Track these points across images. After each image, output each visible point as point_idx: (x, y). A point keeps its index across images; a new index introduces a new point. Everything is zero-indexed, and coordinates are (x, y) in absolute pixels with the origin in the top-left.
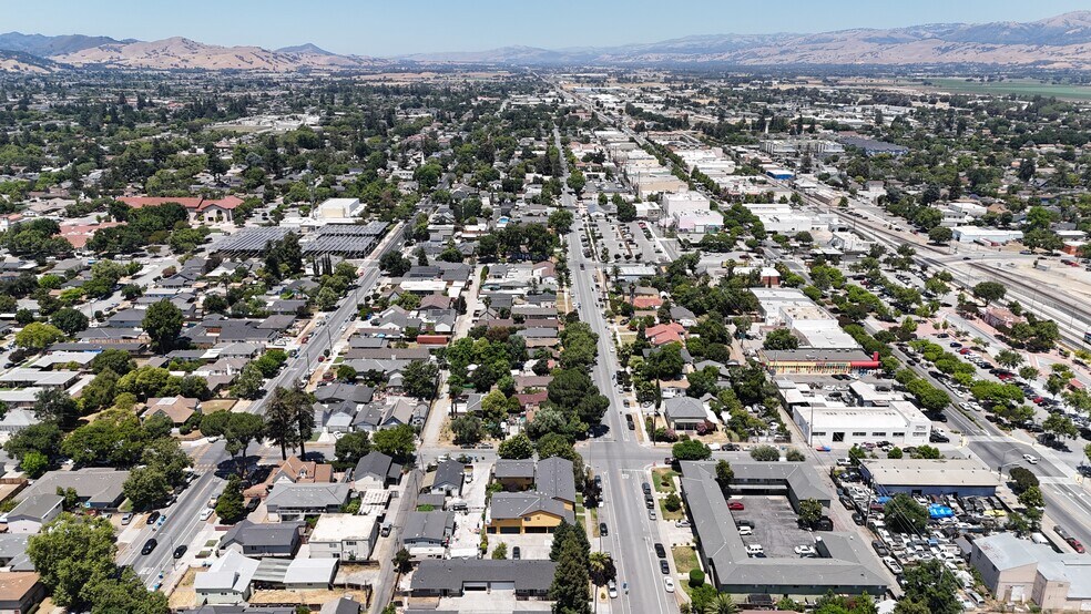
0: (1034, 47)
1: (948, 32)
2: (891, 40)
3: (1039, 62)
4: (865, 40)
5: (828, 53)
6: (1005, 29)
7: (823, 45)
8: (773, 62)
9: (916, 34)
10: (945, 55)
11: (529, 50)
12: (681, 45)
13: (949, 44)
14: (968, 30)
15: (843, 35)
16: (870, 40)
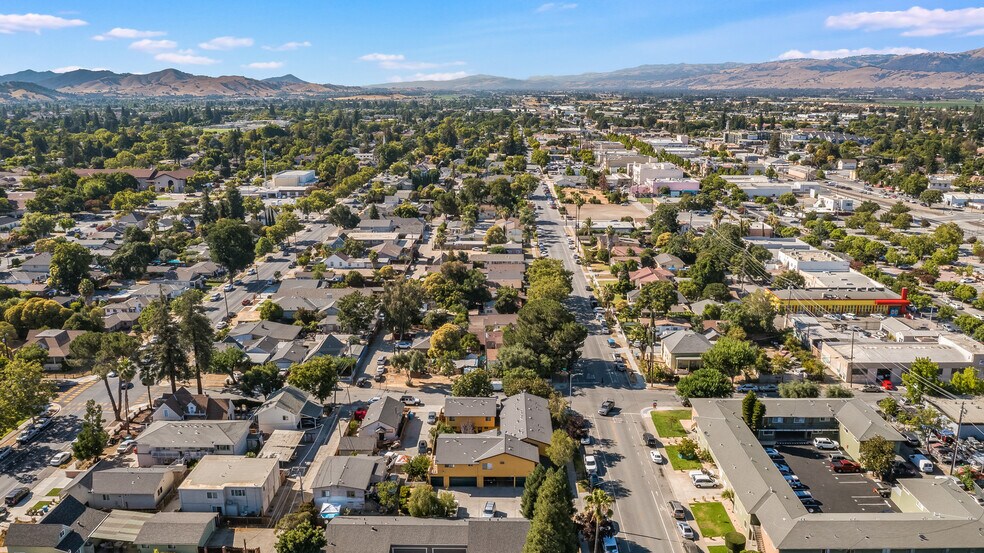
0: (964, 74)
1: (882, 62)
2: (831, 67)
3: (970, 87)
4: (807, 68)
5: (774, 79)
6: (934, 59)
7: (768, 72)
8: (722, 87)
9: (853, 63)
10: (882, 81)
11: (494, 79)
12: (636, 73)
13: (886, 71)
14: (900, 60)
15: (787, 63)
16: (812, 68)
